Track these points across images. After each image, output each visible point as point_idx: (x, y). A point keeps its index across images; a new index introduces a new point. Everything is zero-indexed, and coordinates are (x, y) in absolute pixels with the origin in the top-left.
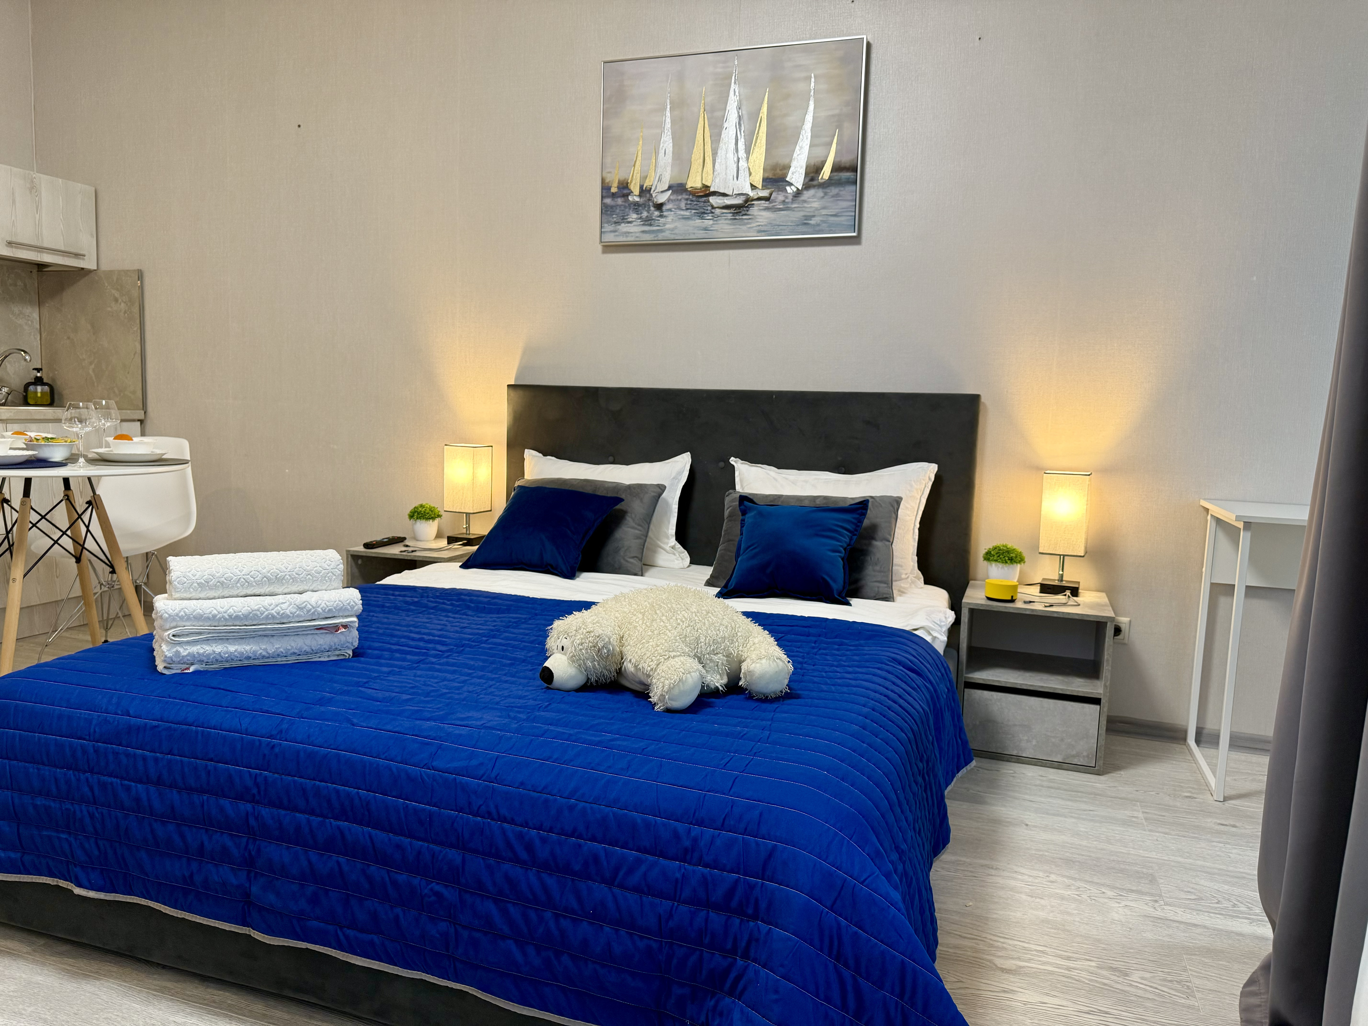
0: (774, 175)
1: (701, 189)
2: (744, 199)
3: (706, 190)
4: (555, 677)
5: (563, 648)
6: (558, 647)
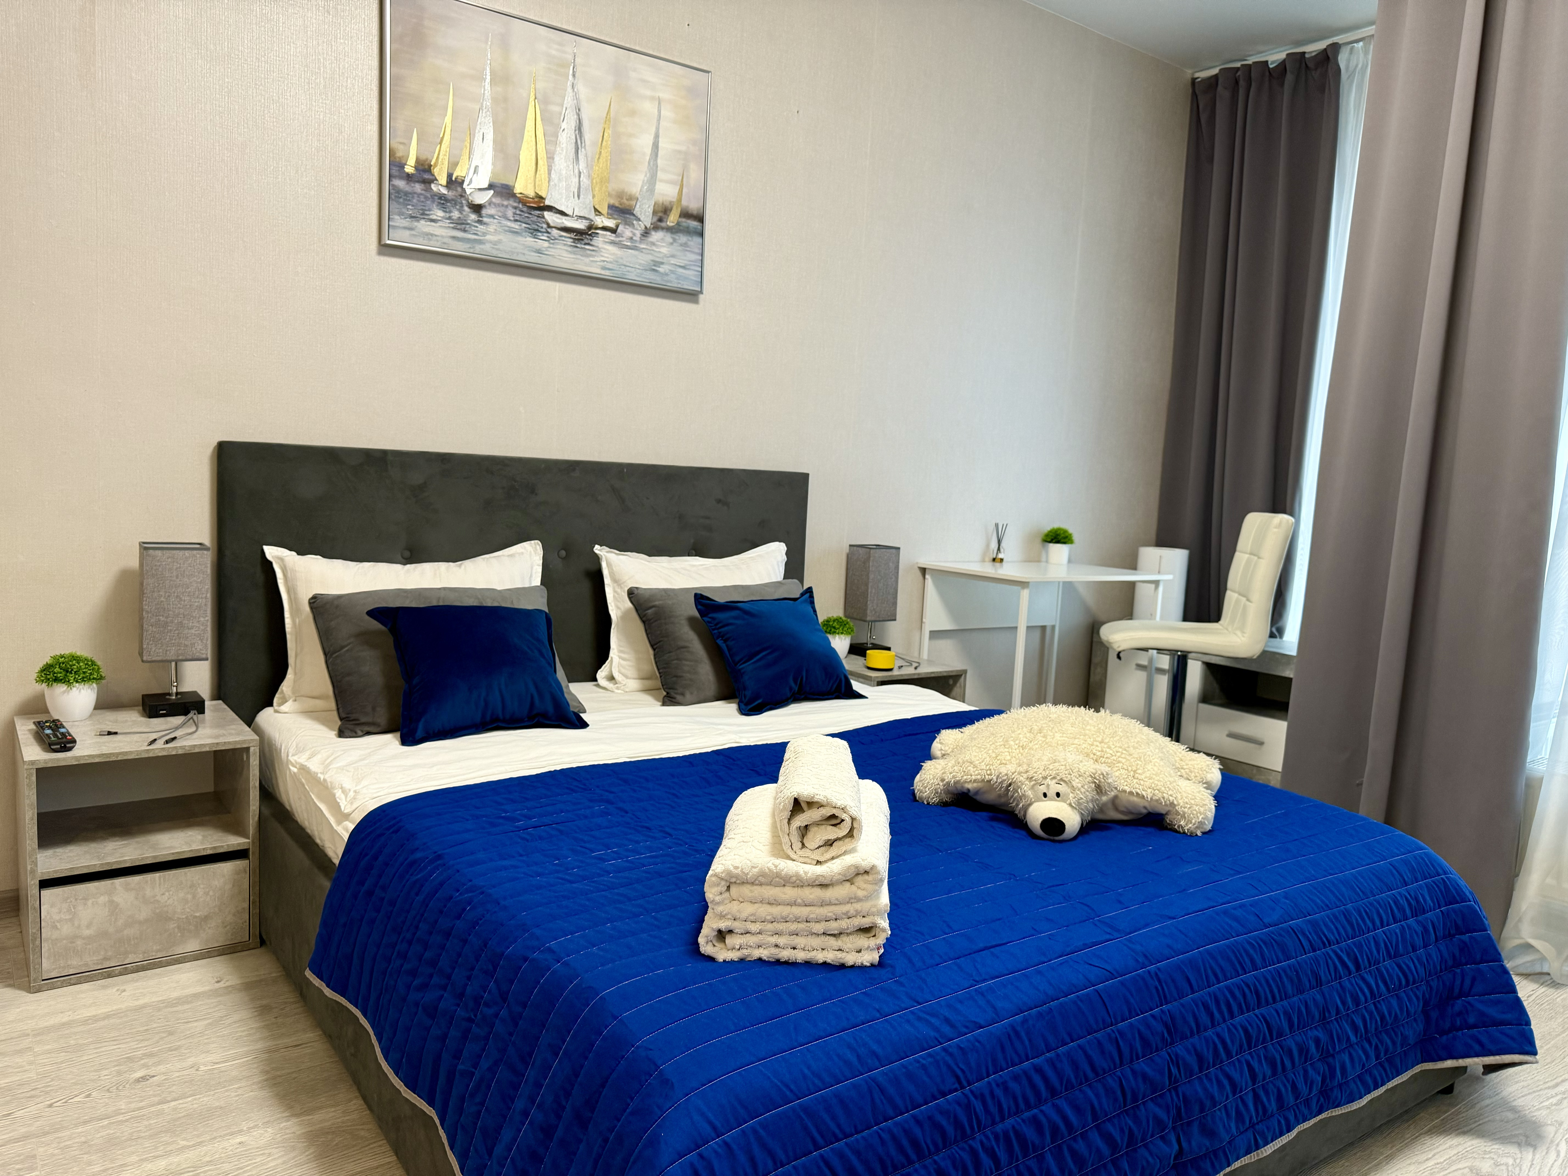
0: (621, 204)
1: (533, 199)
2: (587, 224)
3: (540, 202)
4: (1066, 827)
5: (1058, 795)
6: (1045, 795)
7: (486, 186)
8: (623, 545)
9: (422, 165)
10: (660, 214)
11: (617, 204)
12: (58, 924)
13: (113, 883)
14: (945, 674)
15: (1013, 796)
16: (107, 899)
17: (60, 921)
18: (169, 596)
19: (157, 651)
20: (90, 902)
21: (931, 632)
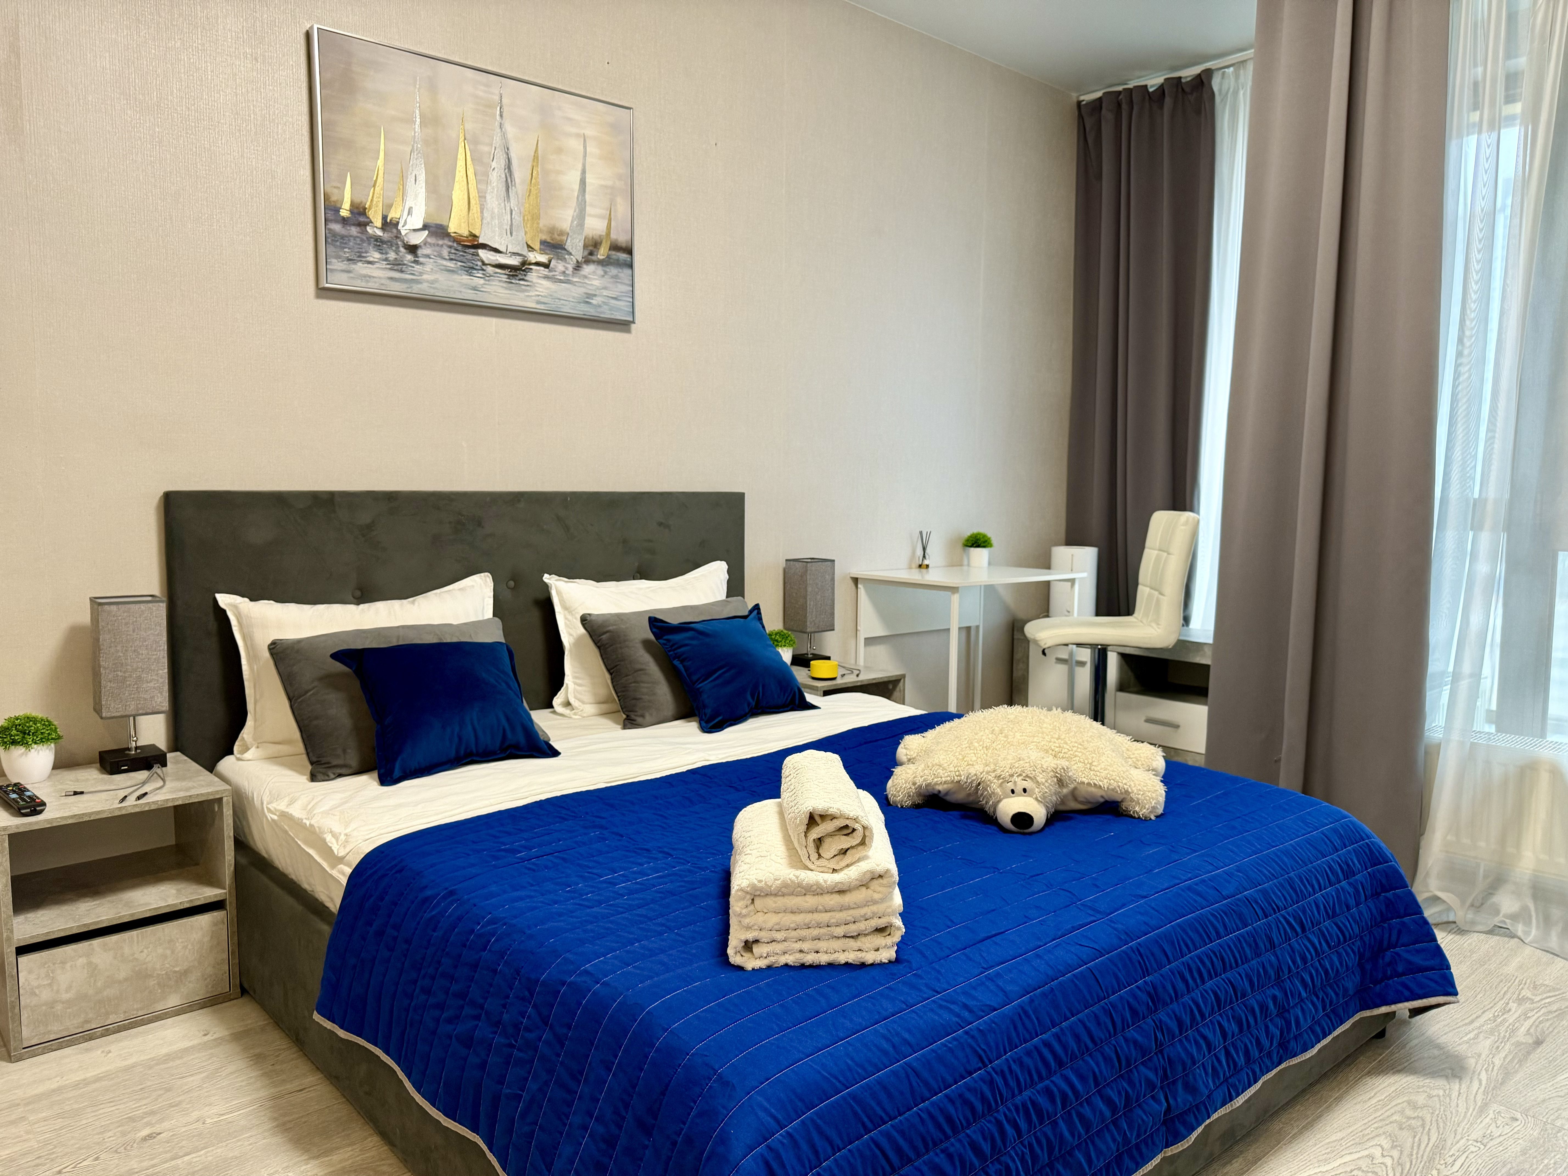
0: (552, 240)
1: (467, 237)
2: (521, 260)
3: (475, 241)
4: (1035, 820)
5: (1025, 790)
6: (1013, 791)
7: (420, 226)
8: (571, 573)
9: (357, 208)
10: (591, 248)
11: (549, 240)
12: (37, 991)
13: (90, 945)
14: (886, 680)
15: (982, 794)
16: (85, 961)
17: (38, 987)
18: (126, 651)
19: (116, 706)
20: (69, 965)
21: (865, 639)
